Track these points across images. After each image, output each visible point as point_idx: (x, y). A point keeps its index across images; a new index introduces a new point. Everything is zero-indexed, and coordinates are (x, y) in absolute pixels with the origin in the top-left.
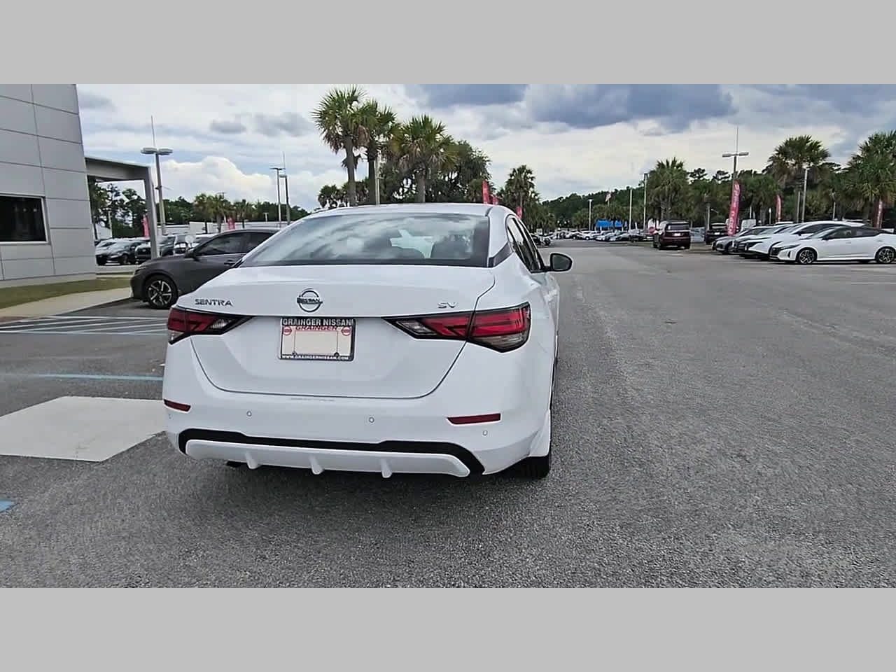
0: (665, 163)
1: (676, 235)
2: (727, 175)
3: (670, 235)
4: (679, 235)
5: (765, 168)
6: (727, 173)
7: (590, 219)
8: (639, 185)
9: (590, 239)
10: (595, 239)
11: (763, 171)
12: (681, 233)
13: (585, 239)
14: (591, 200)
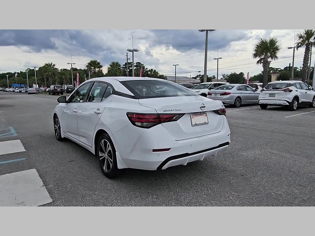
0: (48, 64)
1: (58, 90)
2: (59, 70)
3: (56, 90)
4: (59, 90)
5: (70, 68)
6: (58, 69)
7: (8, 83)
8: (26, 71)
9: (11, 91)
10: (14, 91)
11: (70, 69)
12: (60, 89)
13: (8, 91)
14: (7, 76)
